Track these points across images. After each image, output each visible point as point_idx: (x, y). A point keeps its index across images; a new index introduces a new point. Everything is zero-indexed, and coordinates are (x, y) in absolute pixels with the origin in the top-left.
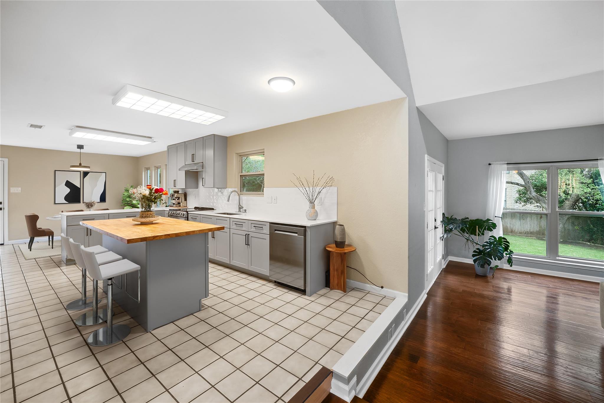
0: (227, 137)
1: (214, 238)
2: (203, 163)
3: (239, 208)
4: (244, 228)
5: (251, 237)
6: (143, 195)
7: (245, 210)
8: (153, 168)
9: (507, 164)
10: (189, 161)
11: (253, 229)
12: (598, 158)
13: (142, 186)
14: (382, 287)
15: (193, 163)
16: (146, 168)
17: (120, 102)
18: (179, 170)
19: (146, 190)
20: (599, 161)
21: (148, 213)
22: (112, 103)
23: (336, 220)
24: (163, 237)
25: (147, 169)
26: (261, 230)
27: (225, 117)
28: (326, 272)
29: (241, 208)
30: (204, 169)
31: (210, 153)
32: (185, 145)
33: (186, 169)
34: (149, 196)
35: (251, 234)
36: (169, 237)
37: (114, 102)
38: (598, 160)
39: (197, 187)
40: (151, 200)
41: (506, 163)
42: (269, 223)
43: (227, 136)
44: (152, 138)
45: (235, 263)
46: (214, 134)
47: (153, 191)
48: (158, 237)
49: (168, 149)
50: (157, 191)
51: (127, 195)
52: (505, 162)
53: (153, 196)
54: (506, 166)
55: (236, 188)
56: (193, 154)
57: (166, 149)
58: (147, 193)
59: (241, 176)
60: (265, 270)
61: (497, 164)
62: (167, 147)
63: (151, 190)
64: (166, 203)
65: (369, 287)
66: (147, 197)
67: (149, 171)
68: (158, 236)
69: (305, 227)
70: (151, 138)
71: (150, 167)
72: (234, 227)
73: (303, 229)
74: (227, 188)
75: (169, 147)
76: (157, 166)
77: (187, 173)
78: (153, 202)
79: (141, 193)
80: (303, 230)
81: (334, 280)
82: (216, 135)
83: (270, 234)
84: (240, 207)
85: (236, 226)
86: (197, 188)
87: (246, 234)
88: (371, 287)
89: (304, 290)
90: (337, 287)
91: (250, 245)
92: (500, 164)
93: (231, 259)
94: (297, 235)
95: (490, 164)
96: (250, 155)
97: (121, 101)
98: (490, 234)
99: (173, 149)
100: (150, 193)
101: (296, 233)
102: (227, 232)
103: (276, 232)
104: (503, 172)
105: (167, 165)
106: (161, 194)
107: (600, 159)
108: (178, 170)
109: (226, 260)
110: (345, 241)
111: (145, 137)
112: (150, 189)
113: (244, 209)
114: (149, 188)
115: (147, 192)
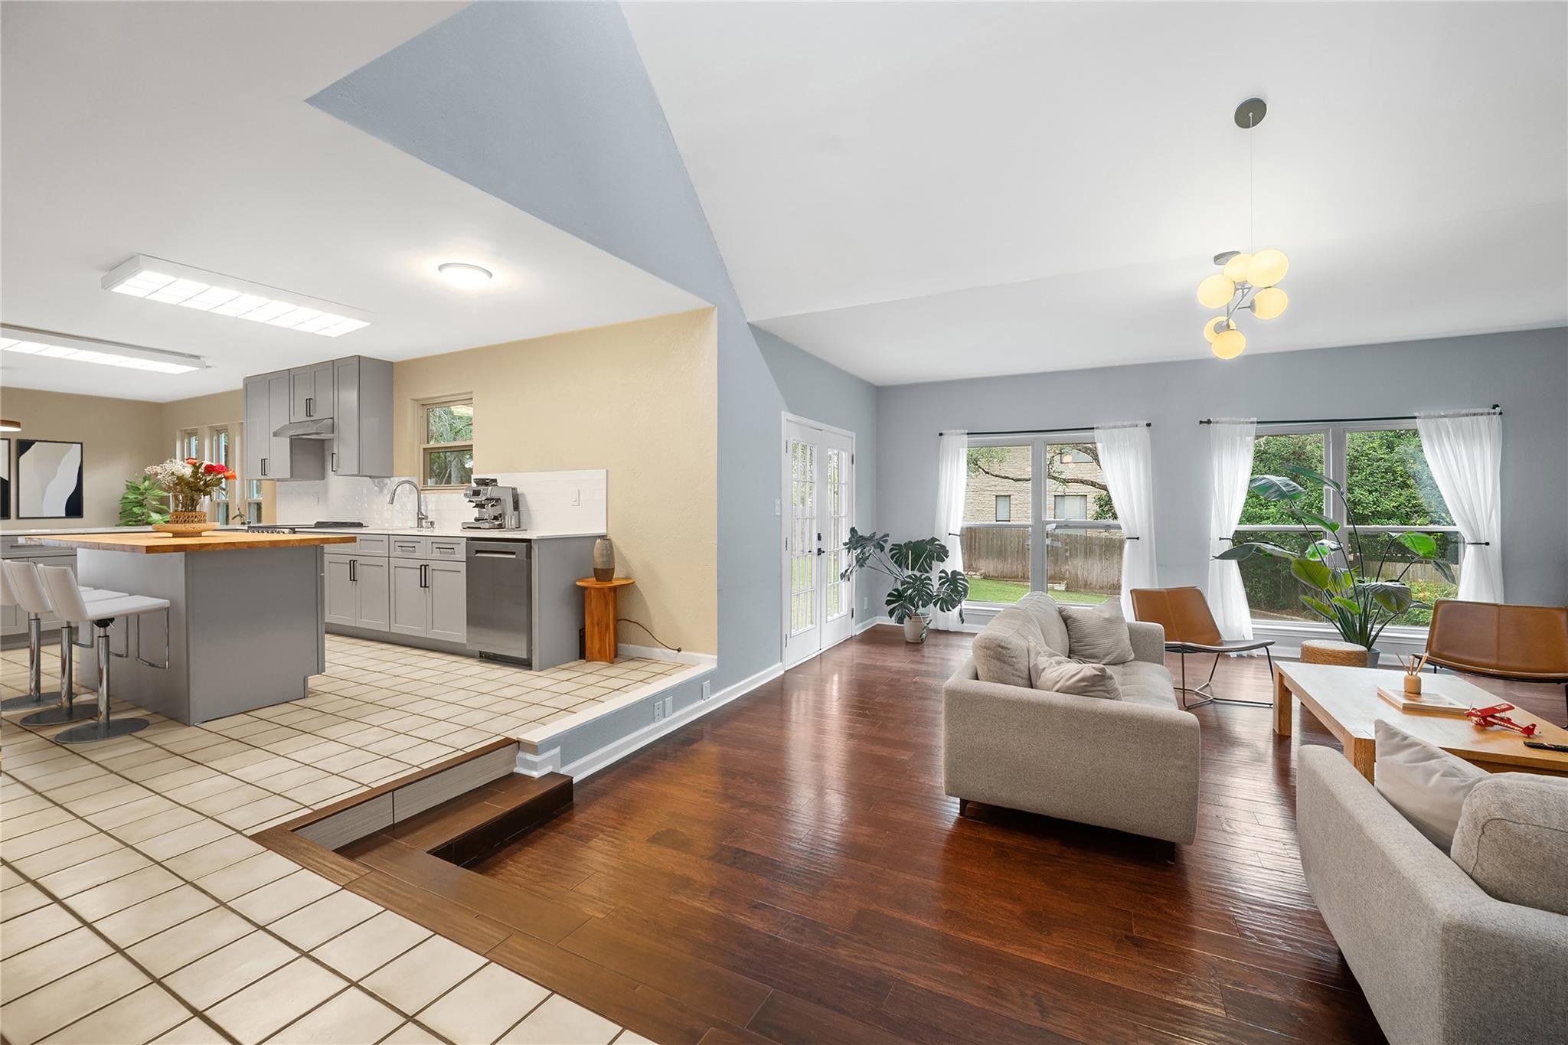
0: (392, 363)
1: (354, 580)
2: (333, 418)
3: (419, 518)
4: (417, 555)
5: (433, 570)
6: (178, 478)
7: (432, 523)
8: (207, 432)
9: (968, 434)
10: (300, 415)
11: (436, 554)
12: (1095, 426)
13: (175, 459)
14: (679, 650)
15: (308, 419)
16: (184, 430)
17: (121, 286)
18: (275, 434)
19: (184, 467)
20: (1095, 430)
21: (190, 513)
22: (102, 287)
23: (605, 531)
24: (222, 548)
25: (190, 434)
26: (451, 553)
27: (369, 324)
28: (580, 631)
29: (423, 519)
30: (336, 433)
31: (350, 397)
32: (290, 378)
33: (292, 433)
34: (191, 479)
35: (432, 565)
36: (234, 548)
37: (107, 283)
38: (1093, 428)
39: (323, 477)
40: (197, 489)
41: (967, 432)
42: (465, 539)
43: (394, 361)
44: (202, 359)
45: (400, 628)
46: (359, 356)
47: (202, 470)
48: (211, 546)
49: (246, 386)
50: (210, 469)
51: (136, 500)
52: (963, 431)
53: (201, 480)
54: (967, 439)
55: (414, 476)
56: (310, 399)
57: (241, 386)
58: (187, 473)
59: (424, 449)
60: (459, 633)
61: (952, 434)
62: (244, 380)
63: (196, 467)
64: (241, 515)
65: (658, 652)
66: (188, 483)
67: (193, 439)
68: (210, 544)
69: (529, 541)
70: (198, 357)
71: (197, 429)
72: (399, 552)
73: (525, 544)
74: (392, 477)
75: (249, 382)
76: (216, 426)
77: (297, 443)
78: (201, 491)
79: (173, 474)
80: (525, 548)
81: (593, 644)
82: (363, 357)
83: (467, 559)
84: (420, 516)
85: (402, 551)
86: (323, 479)
87: (421, 566)
88: (664, 653)
89: (528, 659)
90: (598, 656)
91: (431, 588)
92: (957, 434)
93: (392, 621)
94: (514, 557)
95: (941, 434)
96: (451, 404)
97: (125, 283)
98: (942, 566)
99: (259, 386)
100: (195, 473)
101: (513, 553)
102: (382, 566)
103: (477, 555)
104: (961, 450)
105: (245, 424)
106: (219, 476)
107: (1097, 428)
108: (272, 435)
109: (380, 625)
110: (613, 569)
111: (183, 355)
112: (194, 465)
113: (430, 520)
114: (191, 464)
115: (187, 471)
